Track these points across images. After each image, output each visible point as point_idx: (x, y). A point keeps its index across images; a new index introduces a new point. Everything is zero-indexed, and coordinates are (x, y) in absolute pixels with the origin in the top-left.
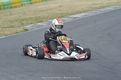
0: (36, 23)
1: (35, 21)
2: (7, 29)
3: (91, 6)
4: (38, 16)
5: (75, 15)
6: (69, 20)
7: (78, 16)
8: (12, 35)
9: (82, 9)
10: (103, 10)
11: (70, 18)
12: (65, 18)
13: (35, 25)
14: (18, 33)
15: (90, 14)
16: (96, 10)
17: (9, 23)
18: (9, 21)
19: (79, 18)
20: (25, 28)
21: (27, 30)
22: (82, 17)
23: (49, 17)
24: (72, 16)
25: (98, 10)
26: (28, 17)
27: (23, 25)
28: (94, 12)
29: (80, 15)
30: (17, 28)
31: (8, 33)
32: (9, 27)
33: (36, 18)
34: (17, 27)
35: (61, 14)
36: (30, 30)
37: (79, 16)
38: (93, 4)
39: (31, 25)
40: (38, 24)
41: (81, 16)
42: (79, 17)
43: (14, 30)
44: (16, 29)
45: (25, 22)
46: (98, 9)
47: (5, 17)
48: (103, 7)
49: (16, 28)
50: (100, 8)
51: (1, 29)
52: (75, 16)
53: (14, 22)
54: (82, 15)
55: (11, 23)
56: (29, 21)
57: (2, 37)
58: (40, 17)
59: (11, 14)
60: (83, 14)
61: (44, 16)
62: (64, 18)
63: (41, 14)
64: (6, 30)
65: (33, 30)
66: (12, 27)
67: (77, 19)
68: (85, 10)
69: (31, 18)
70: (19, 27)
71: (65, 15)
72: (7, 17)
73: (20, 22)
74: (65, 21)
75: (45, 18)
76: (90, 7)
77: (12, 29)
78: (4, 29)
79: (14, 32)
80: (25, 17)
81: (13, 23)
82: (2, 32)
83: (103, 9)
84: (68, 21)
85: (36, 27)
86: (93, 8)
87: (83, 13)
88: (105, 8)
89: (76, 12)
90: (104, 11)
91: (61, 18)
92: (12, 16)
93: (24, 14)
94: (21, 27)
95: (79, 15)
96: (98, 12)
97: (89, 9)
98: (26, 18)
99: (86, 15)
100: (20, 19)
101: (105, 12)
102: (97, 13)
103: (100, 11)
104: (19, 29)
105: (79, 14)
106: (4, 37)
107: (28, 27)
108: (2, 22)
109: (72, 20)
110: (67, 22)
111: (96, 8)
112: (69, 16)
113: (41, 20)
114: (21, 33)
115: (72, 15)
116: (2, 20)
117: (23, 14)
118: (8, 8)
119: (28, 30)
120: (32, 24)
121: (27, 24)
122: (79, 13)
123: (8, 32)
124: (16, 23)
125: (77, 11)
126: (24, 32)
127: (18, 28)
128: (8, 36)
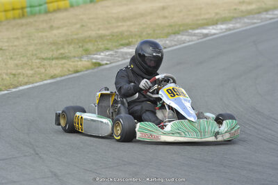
0: (117, 47)
1: (114, 44)
2: (54, 62)
3: (235, 7)
4: (116, 30)
5: (204, 28)
6: (192, 41)
7: (211, 30)
8: (66, 77)
9: (217, 14)
10: (268, 16)
11: (195, 35)
12: (183, 35)
13: (116, 52)
14: (81, 71)
15: (238, 25)
16: (251, 16)
17: (53, 48)
18: (51, 43)
19: (214, 36)
20: (94, 61)
21: (100, 65)
22: (221, 33)
23: (144, 34)
24: (197, 31)
25: (256, 16)
26: (93, 34)
27: (87, 52)
28: (246, 20)
29: (215, 29)
30: (77, 59)
31: (57, 71)
32: (57, 58)
33: (113, 36)
34: (75, 57)
35: (170, 26)
36: (106, 64)
37: (213, 31)
38: (240, 3)
39: (107, 53)
40: (122, 50)
41: (220, 31)
42: (215, 34)
43: (70, 65)
44: (73, 62)
45: (90, 46)
46: (256, 13)
47: (40, 34)
48: (267, 10)
49: (72, 60)
50: (259, 13)
51: (40, 63)
52: (205, 31)
53: (66, 46)
54: (222, 29)
55: (58, 49)
56: (100, 44)
57: (45, 82)
58: (122, 33)
59: (51, 28)
60: (223, 27)
61: (131, 32)
62: (179, 37)
63: (123, 26)
64: (51, 66)
65: (114, 64)
66: (63, 57)
67: (211, 38)
68: (223, 16)
69: (101, 37)
70: (81, 58)
71: (181, 28)
72: (44, 34)
73: (80, 47)
74: (184, 43)
75: (135, 35)
76: (235, 9)
77: (65, 63)
78: (46, 62)
79: (71, 69)
80: (86, 34)
81: (63, 48)
82: (43, 70)
83: (267, 14)
84: (190, 43)
85: (118, 57)
86: (242, 12)
87: (222, 24)
88: (270, 13)
89: (205, 21)
90: (271, 19)
91: (173, 36)
92: (55, 32)
93: (83, 26)
94: (85, 59)
95: (213, 29)
96: (255, 21)
97: (235, 15)
98: (90, 37)
99: (230, 29)
100: (77, 39)
101: (273, 21)
102: (255, 23)
103: (262, 19)
104: (79, 63)
105: (214, 27)
106: (49, 81)
107: (100, 57)
108: (35, 45)
109: (200, 40)
110: (190, 46)
111: (249, 13)
112: (190, 31)
113: (127, 41)
114: (86, 72)
115: (197, 28)
116: (33, 40)
117: (78, 26)
118: (40, 13)
119: (103, 65)
120: (108, 49)
121: (98, 51)
122: (213, 24)
123: (56, 68)
124: (71, 48)
125: (206, 19)
126: (93, 69)
127: (78, 61)
128: (59, 79)
